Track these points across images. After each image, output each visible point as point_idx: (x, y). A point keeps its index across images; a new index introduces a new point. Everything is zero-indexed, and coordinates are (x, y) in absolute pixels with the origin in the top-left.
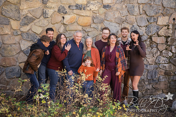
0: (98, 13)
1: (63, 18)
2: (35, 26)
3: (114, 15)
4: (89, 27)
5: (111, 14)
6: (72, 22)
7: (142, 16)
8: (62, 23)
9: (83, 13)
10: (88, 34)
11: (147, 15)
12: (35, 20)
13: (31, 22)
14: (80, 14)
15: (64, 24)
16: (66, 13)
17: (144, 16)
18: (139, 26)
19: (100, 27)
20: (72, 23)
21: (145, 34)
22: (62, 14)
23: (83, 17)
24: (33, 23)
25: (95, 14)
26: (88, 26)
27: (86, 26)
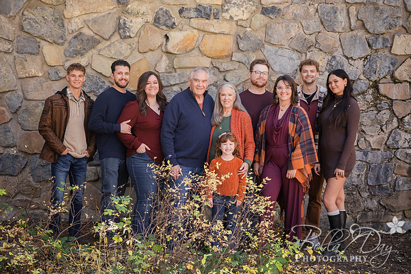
0: (250, 27)
1: (167, 37)
2: (101, 58)
3: (288, 32)
4: (229, 59)
5: (280, 28)
6: (187, 47)
7: (355, 33)
8: (164, 50)
9: (213, 25)
10: (225, 76)
11: (367, 30)
12: (99, 42)
13: (91, 49)
14: (207, 28)
15: (168, 52)
16: (172, 26)
17: (361, 33)
18: (347, 58)
20: (188, 49)
21: (362, 77)
22: (164, 27)
23: (213, 36)
24: (94, 51)
25: (242, 28)
26: (226, 56)
27: (222, 57)
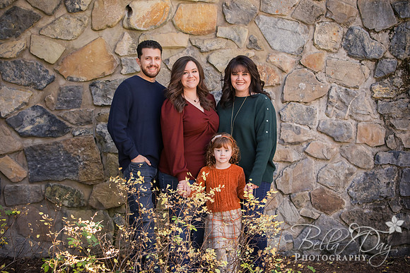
1: (129, 9)
2: (43, 39)
6: (156, 21)
8: (126, 25)
10: (208, 58)
12: (39, 19)
15: (131, 29)
18: (368, 30)
19: (245, 36)
20: (158, 24)
21: (388, 55)
24: (33, 31)
27: (202, 33)
